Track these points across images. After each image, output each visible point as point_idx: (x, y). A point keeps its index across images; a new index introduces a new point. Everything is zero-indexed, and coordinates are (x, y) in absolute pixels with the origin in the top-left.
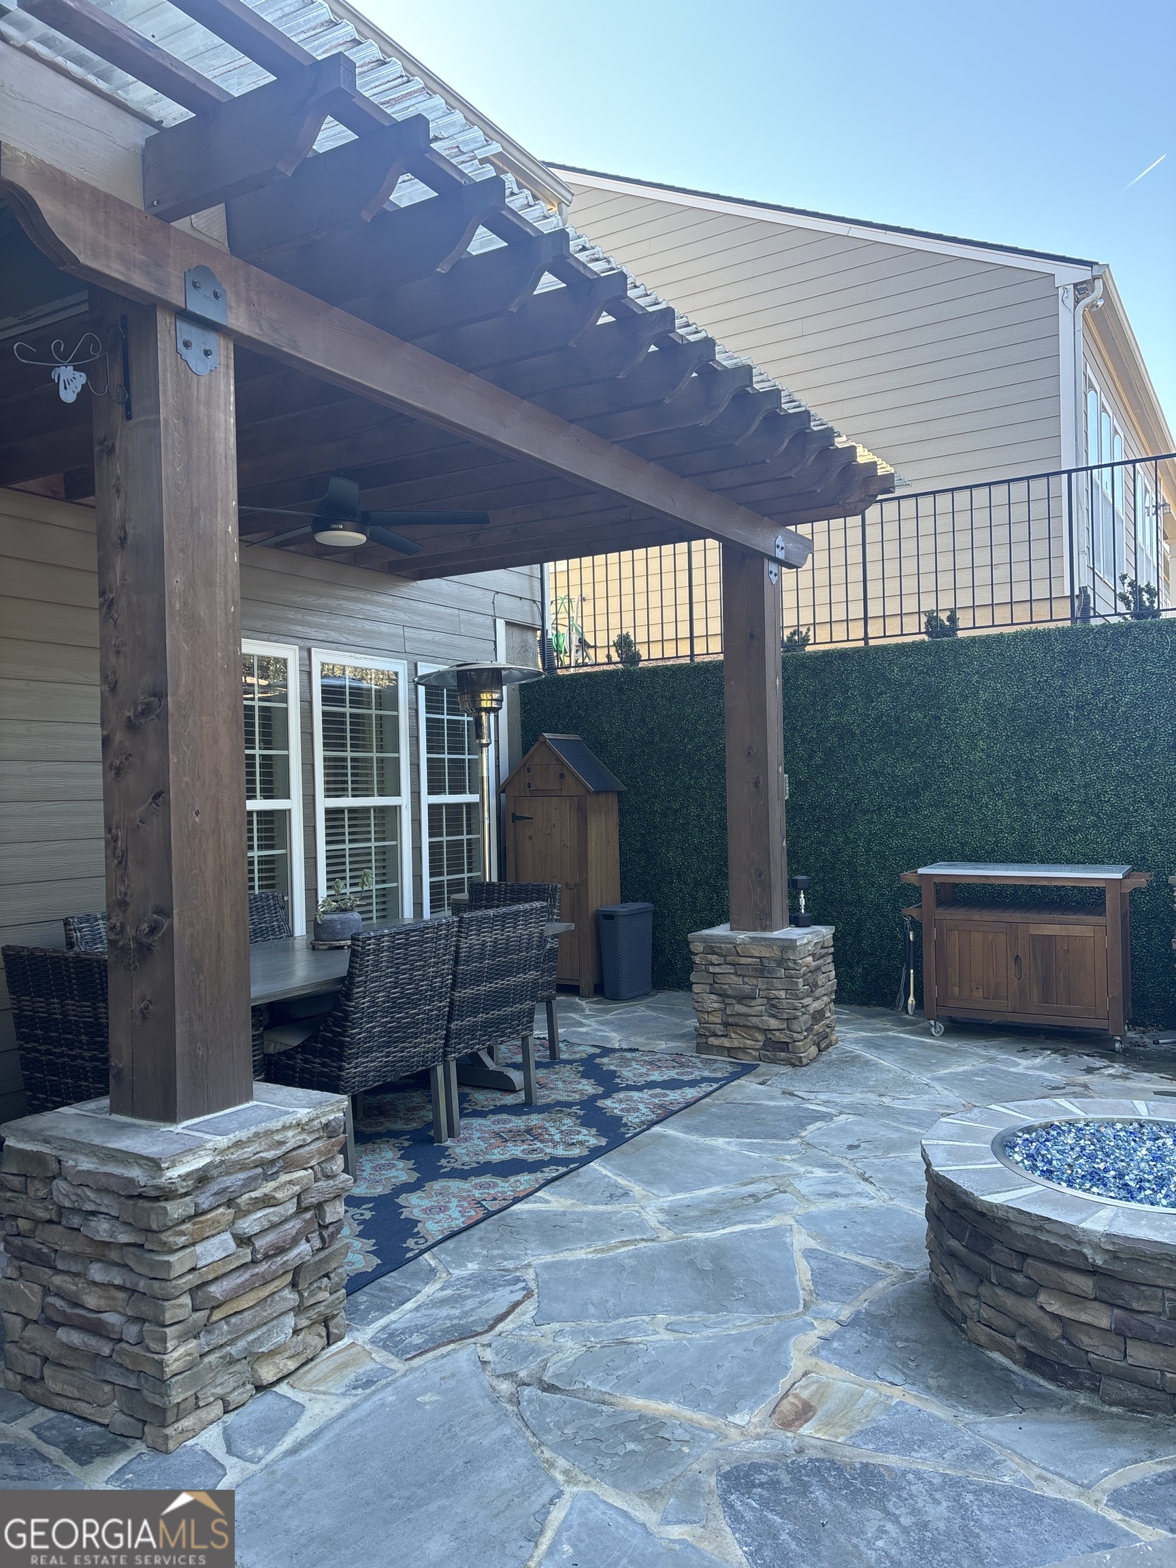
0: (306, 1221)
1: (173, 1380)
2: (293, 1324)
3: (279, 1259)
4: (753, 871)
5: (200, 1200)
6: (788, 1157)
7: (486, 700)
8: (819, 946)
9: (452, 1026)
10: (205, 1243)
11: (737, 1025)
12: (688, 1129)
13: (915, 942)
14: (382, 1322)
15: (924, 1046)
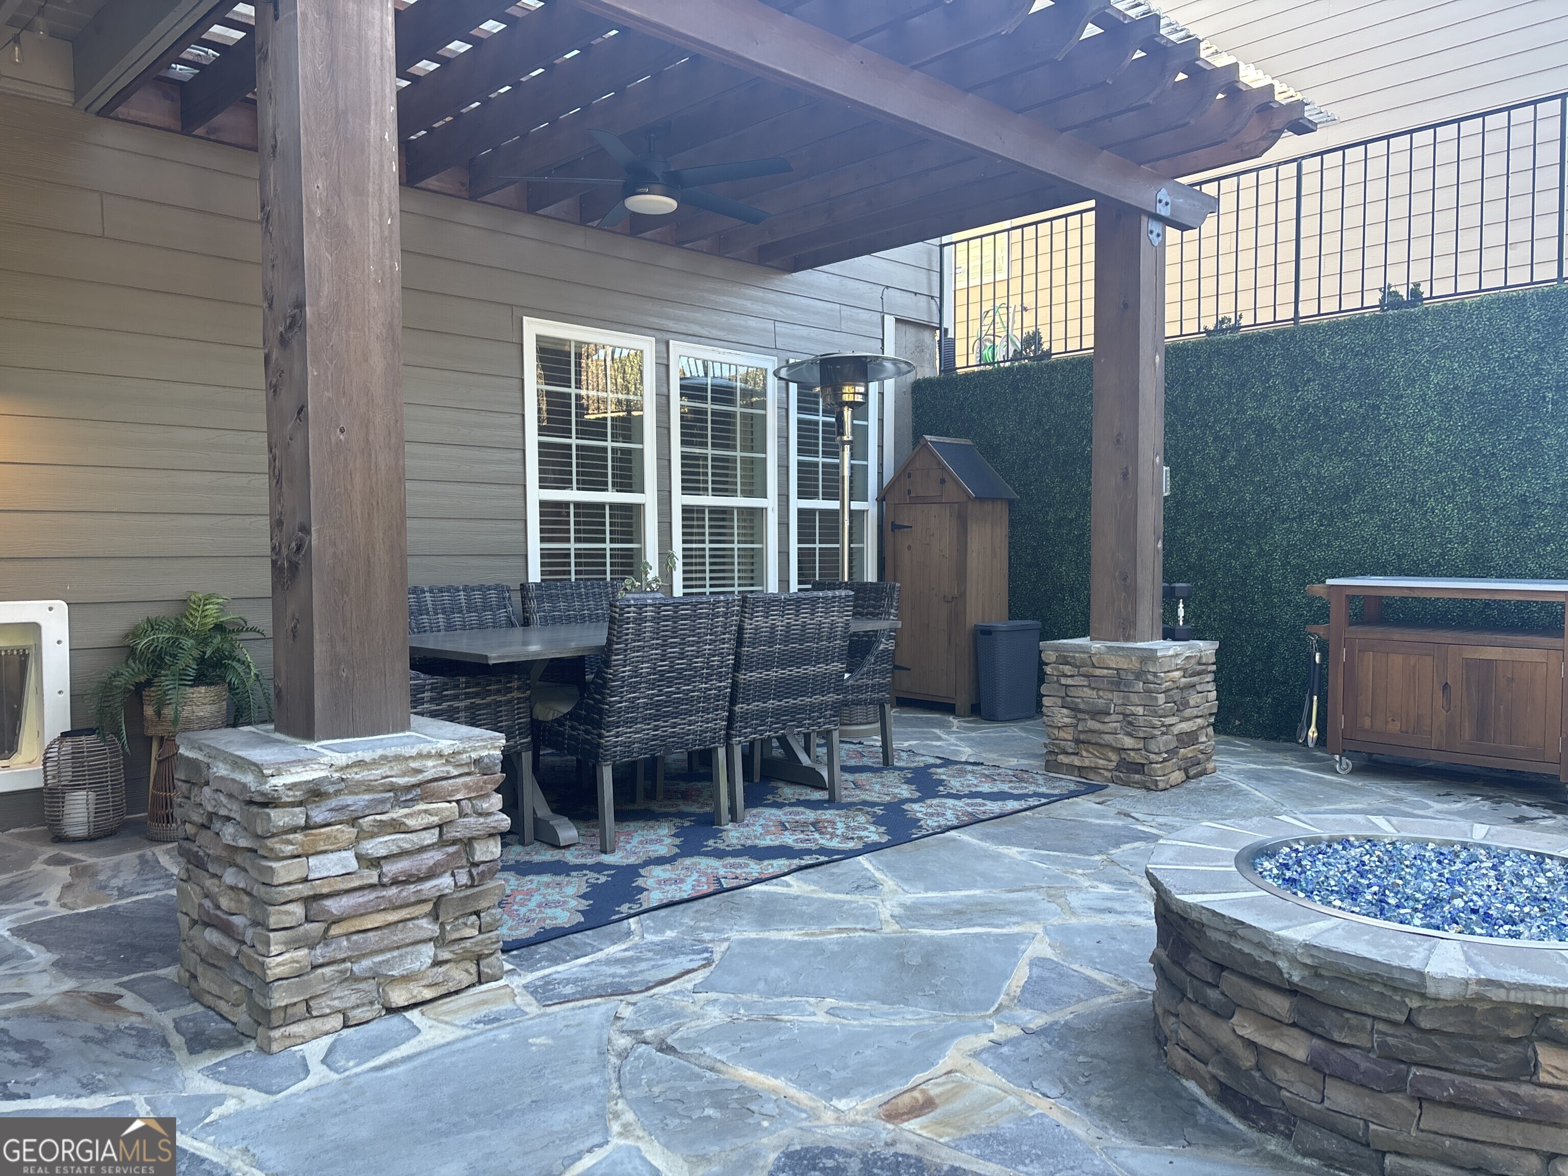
0: (449, 855)
1: (276, 984)
2: (432, 954)
3: (412, 886)
4: (1117, 574)
5: (312, 813)
6: (1080, 871)
7: (849, 393)
8: (1193, 661)
9: (737, 708)
10: (321, 857)
11: (1089, 743)
12: (985, 837)
13: (1320, 665)
14: (547, 971)
15: (1320, 781)
